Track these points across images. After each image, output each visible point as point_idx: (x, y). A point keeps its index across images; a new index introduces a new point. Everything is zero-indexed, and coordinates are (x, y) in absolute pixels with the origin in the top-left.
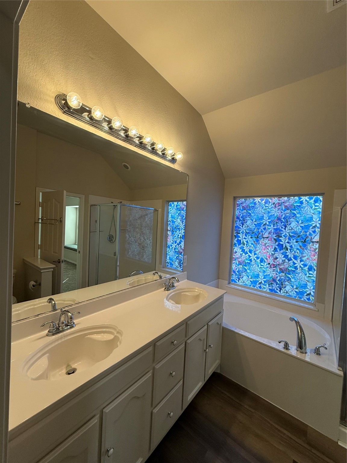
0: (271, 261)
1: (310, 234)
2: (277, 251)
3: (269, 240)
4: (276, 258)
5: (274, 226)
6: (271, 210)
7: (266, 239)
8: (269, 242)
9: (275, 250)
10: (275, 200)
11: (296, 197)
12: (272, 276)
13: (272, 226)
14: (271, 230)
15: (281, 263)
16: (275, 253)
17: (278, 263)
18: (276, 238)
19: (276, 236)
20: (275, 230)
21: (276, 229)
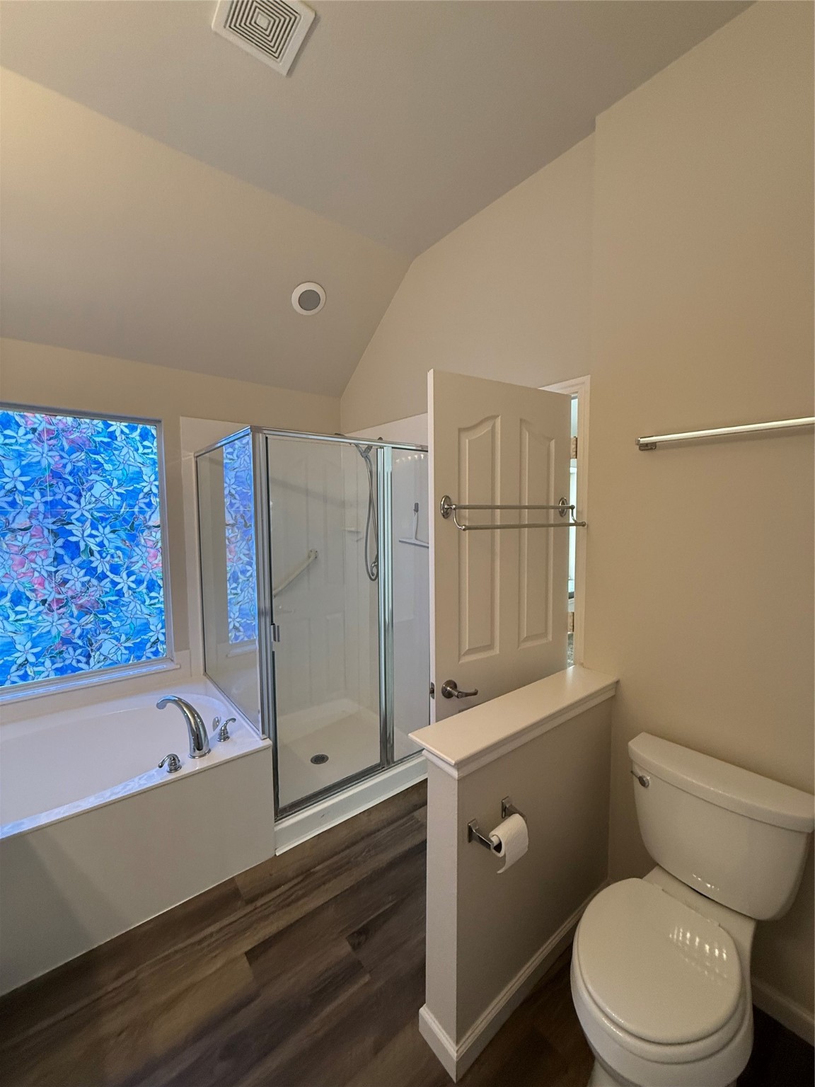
0: (49, 592)
1: (142, 512)
2: (65, 563)
3: (32, 536)
4: (65, 582)
5: (43, 496)
6: (27, 450)
7: (21, 532)
8: (34, 540)
9: (58, 559)
10: (38, 419)
11: (95, 422)
12: (59, 632)
13: (37, 495)
14: (37, 508)
15: (79, 590)
16: (59, 568)
17: (70, 593)
18: (54, 527)
19: (53, 523)
20: (49, 507)
21: (51, 502)
